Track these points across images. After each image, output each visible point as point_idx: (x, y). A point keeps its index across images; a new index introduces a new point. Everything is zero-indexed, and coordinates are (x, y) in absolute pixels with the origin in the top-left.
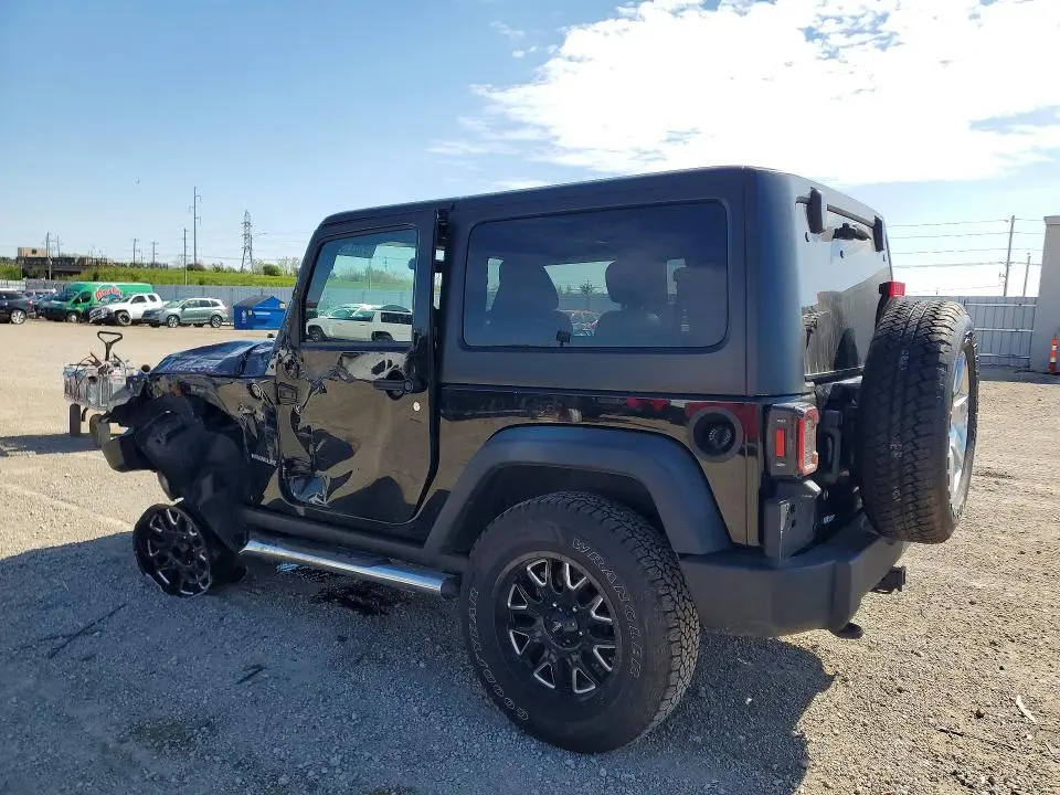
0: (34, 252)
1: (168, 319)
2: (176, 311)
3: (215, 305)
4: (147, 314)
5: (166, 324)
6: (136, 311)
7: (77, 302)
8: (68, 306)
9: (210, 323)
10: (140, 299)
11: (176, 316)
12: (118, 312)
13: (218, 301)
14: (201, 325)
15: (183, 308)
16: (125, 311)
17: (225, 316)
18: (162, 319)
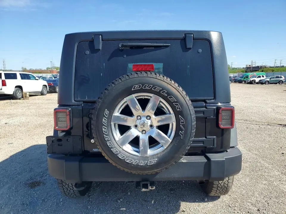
0: (250, 66)
1: (265, 82)
2: (268, 80)
3: (281, 77)
4: (260, 81)
5: (265, 83)
6: (257, 80)
7: (245, 78)
8: (242, 79)
9: (279, 83)
10: (260, 77)
11: (268, 81)
12: (253, 80)
13: (282, 76)
14: (276, 84)
15: (270, 79)
16: (255, 80)
17: (284, 81)
18: (264, 82)
